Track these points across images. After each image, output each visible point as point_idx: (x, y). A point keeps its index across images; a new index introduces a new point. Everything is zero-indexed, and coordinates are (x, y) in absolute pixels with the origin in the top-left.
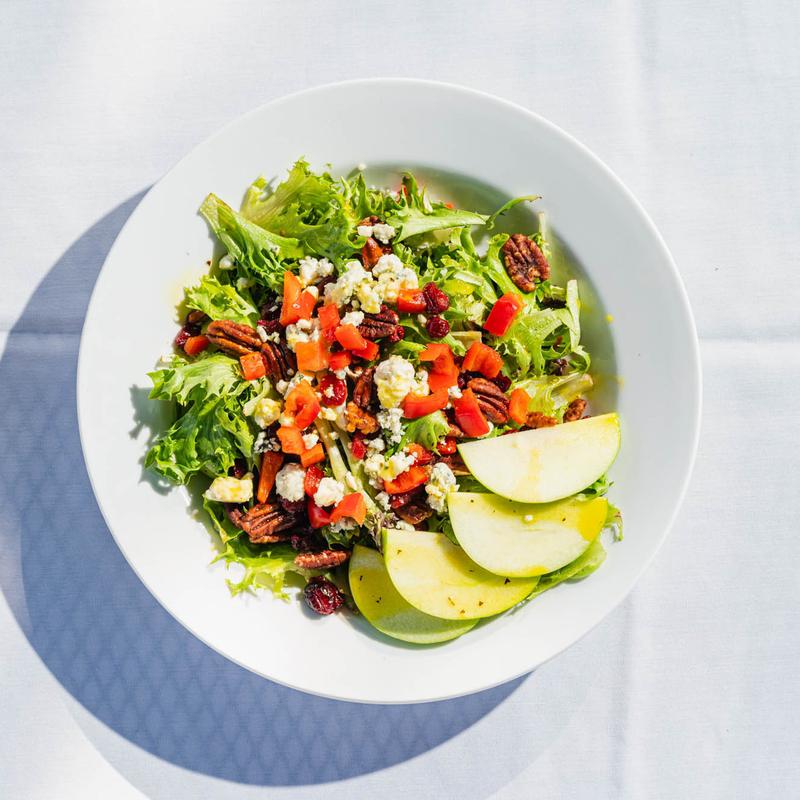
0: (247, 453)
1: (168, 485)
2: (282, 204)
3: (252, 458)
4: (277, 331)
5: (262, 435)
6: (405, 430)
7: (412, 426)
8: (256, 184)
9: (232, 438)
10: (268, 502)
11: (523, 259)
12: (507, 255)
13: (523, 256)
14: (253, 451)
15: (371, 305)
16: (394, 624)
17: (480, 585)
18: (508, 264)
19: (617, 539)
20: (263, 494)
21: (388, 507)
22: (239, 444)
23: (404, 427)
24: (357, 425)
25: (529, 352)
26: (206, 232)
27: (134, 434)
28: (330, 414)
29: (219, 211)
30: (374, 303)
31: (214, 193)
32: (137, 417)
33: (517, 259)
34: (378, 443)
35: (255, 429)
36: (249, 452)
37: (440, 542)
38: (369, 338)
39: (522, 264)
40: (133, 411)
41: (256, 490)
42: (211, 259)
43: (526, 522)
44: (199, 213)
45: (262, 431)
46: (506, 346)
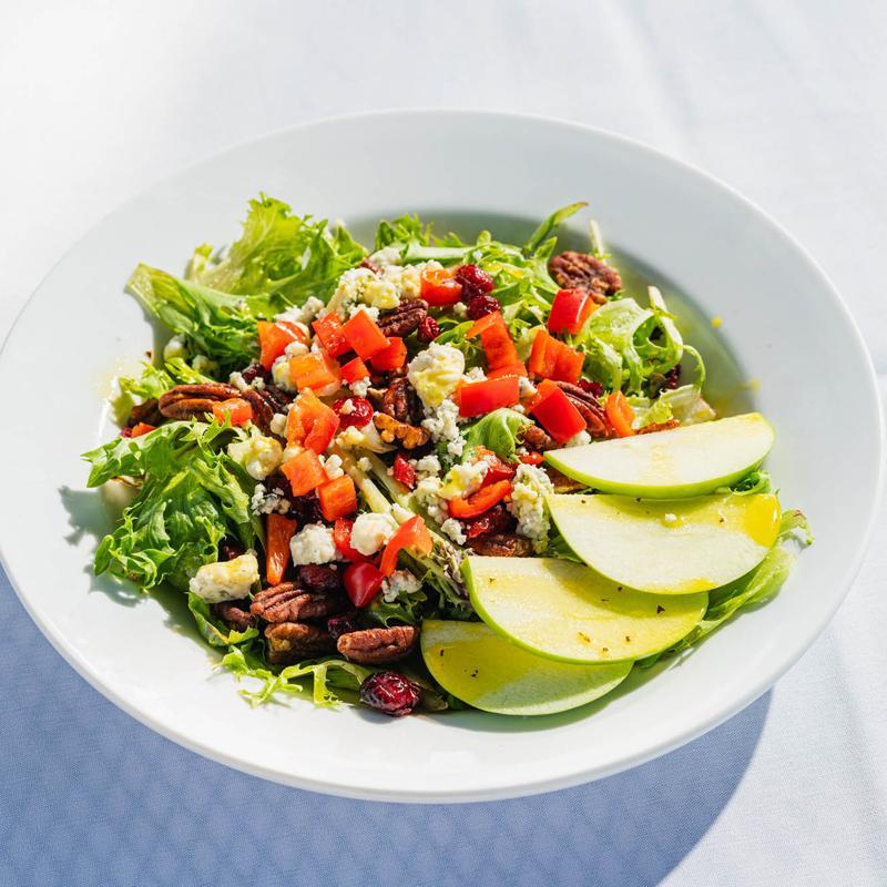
0: (243, 515)
1: (132, 597)
2: (239, 267)
3: (249, 524)
4: (259, 376)
5: (260, 488)
6: (466, 437)
7: (476, 429)
8: (199, 251)
9: (216, 499)
10: (285, 579)
11: (581, 272)
12: (557, 273)
13: (581, 269)
14: (250, 511)
15: (386, 294)
16: (506, 698)
17: (622, 618)
18: (562, 281)
19: (804, 546)
20: (276, 569)
21: (462, 539)
22: (228, 505)
23: (464, 433)
24: (396, 431)
25: (617, 351)
26: (139, 314)
27: (73, 540)
28: (354, 435)
29: (154, 285)
30: (390, 292)
31: (143, 262)
32: (73, 523)
33: (573, 274)
34: (431, 462)
35: (247, 483)
36: (246, 514)
37: (551, 568)
38: (392, 334)
39: (580, 276)
40: (67, 515)
41: (263, 569)
42: (151, 348)
43: (667, 525)
44: (127, 291)
45: (258, 482)
46: (584, 346)
